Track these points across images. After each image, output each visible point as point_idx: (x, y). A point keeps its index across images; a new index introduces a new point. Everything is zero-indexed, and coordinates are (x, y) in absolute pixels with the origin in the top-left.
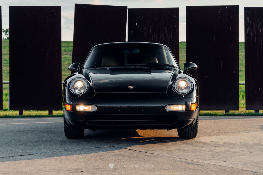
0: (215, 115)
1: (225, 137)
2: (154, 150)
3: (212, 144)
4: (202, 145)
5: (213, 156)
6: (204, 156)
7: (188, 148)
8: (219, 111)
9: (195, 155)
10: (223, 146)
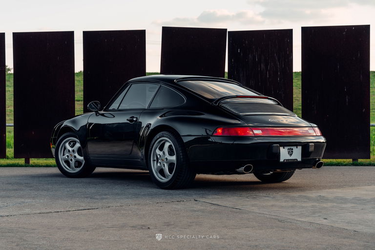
0: (338, 165)
1: (339, 190)
2: (244, 205)
3: (319, 199)
4: (305, 200)
5: (314, 213)
6: (303, 212)
7: (286, 204)
8: (345, 160)
9: (292, 211)
10: (332, 201)
